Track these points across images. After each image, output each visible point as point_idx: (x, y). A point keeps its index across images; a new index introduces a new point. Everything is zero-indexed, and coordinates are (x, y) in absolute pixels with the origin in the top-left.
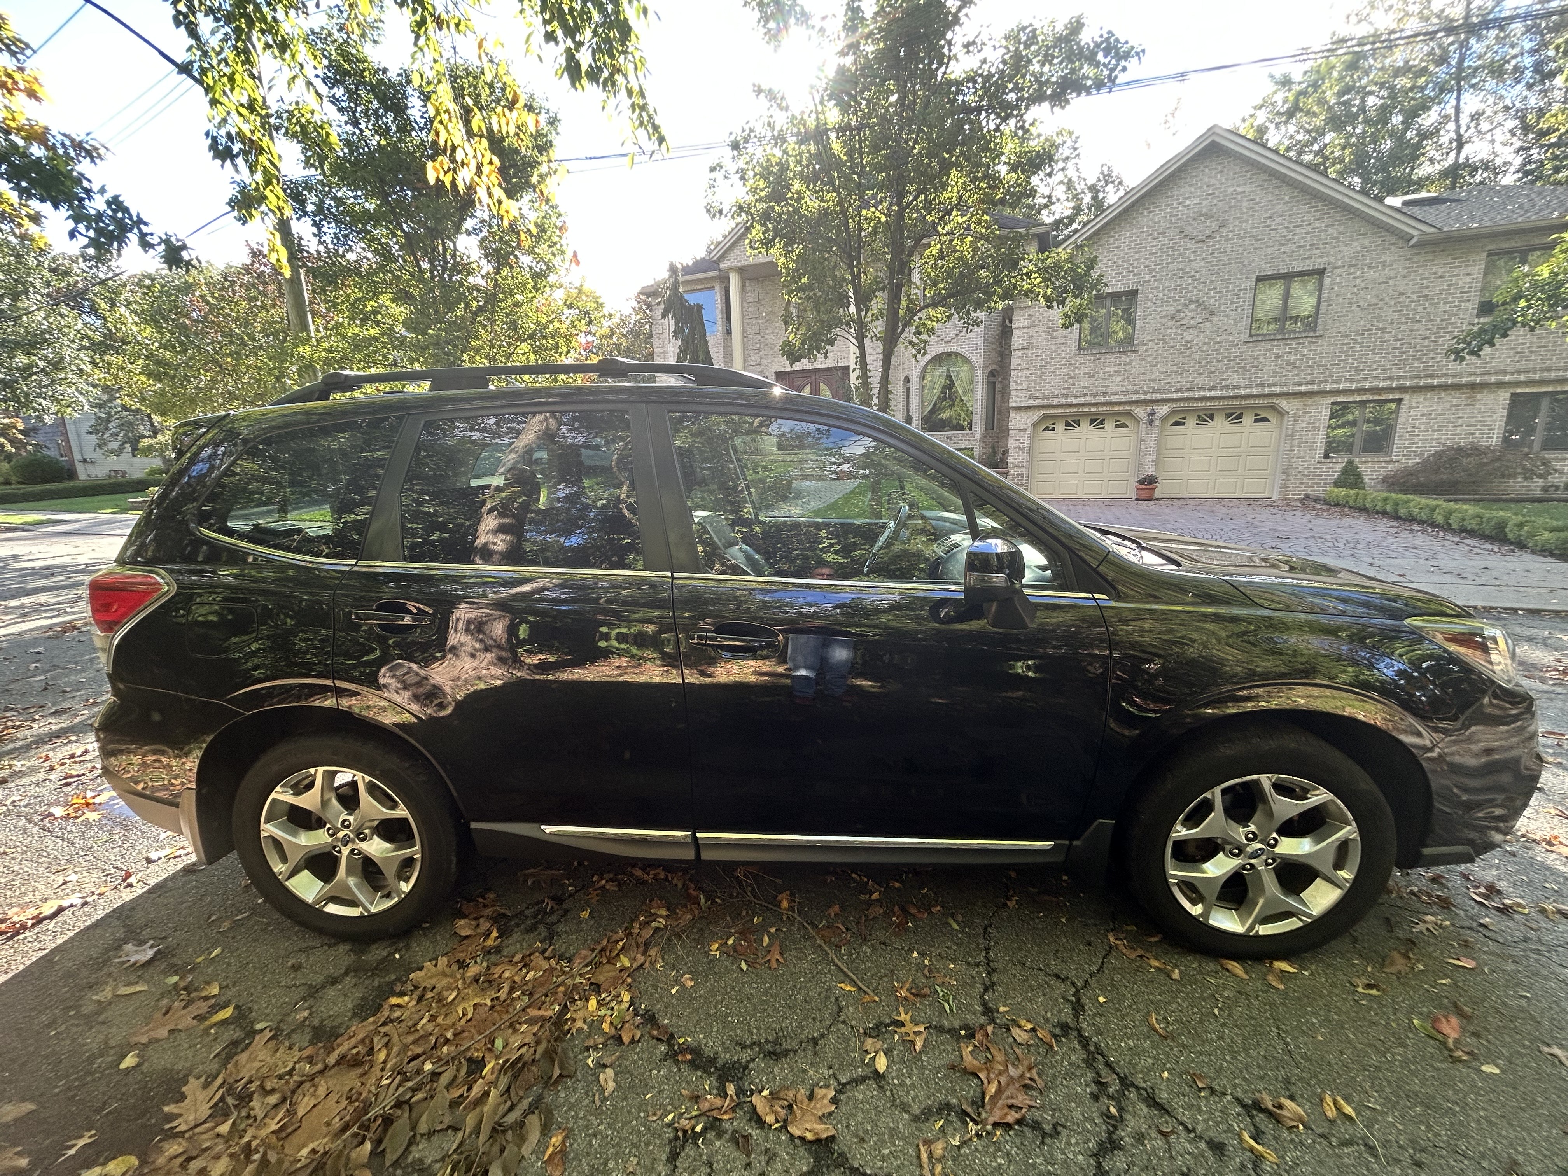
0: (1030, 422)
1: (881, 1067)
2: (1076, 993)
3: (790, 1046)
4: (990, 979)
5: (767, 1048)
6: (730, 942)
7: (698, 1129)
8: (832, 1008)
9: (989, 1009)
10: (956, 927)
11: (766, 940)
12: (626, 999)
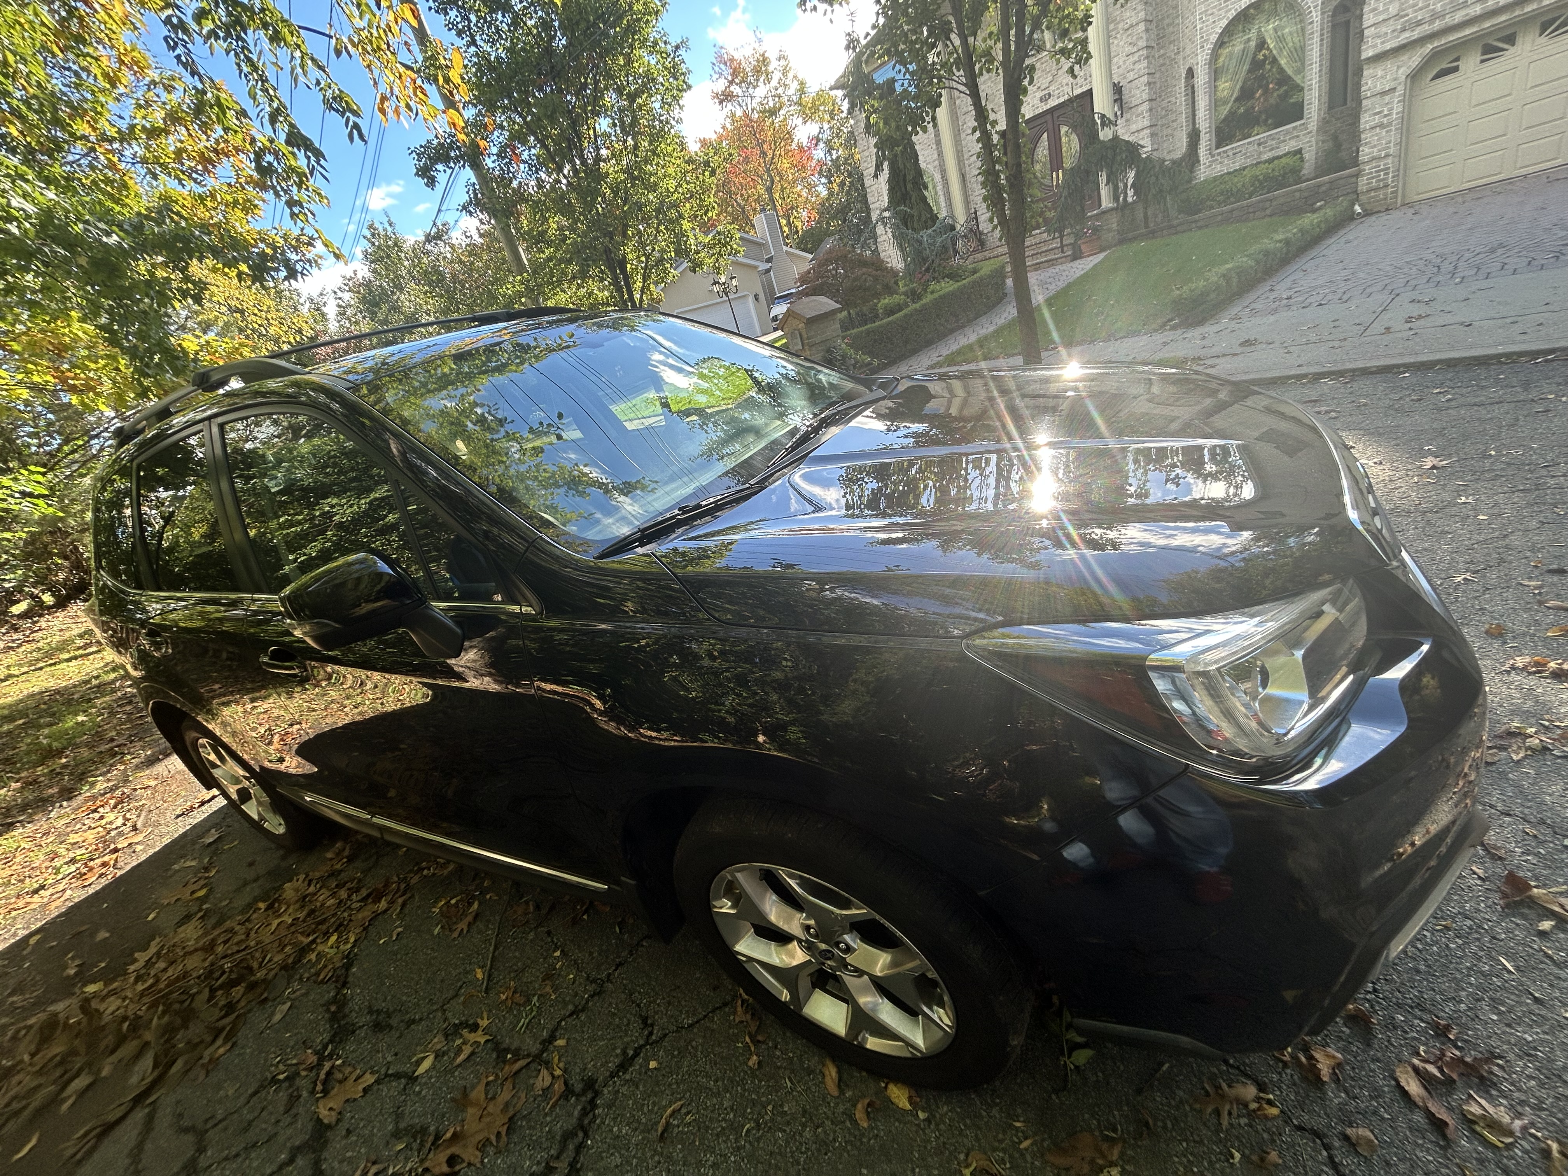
0: (1403, 72)
1: (422, 1069)
2: (641, 1047)
3: (394, 1022)
4: (587, 1002)
5: (381, 1018)
6: (453, 902)
7: (281, 1077)
8: (451, 993)
9: (552, 1038)
10: (617, 930)
11: (476, 905)
12: (352, 940)
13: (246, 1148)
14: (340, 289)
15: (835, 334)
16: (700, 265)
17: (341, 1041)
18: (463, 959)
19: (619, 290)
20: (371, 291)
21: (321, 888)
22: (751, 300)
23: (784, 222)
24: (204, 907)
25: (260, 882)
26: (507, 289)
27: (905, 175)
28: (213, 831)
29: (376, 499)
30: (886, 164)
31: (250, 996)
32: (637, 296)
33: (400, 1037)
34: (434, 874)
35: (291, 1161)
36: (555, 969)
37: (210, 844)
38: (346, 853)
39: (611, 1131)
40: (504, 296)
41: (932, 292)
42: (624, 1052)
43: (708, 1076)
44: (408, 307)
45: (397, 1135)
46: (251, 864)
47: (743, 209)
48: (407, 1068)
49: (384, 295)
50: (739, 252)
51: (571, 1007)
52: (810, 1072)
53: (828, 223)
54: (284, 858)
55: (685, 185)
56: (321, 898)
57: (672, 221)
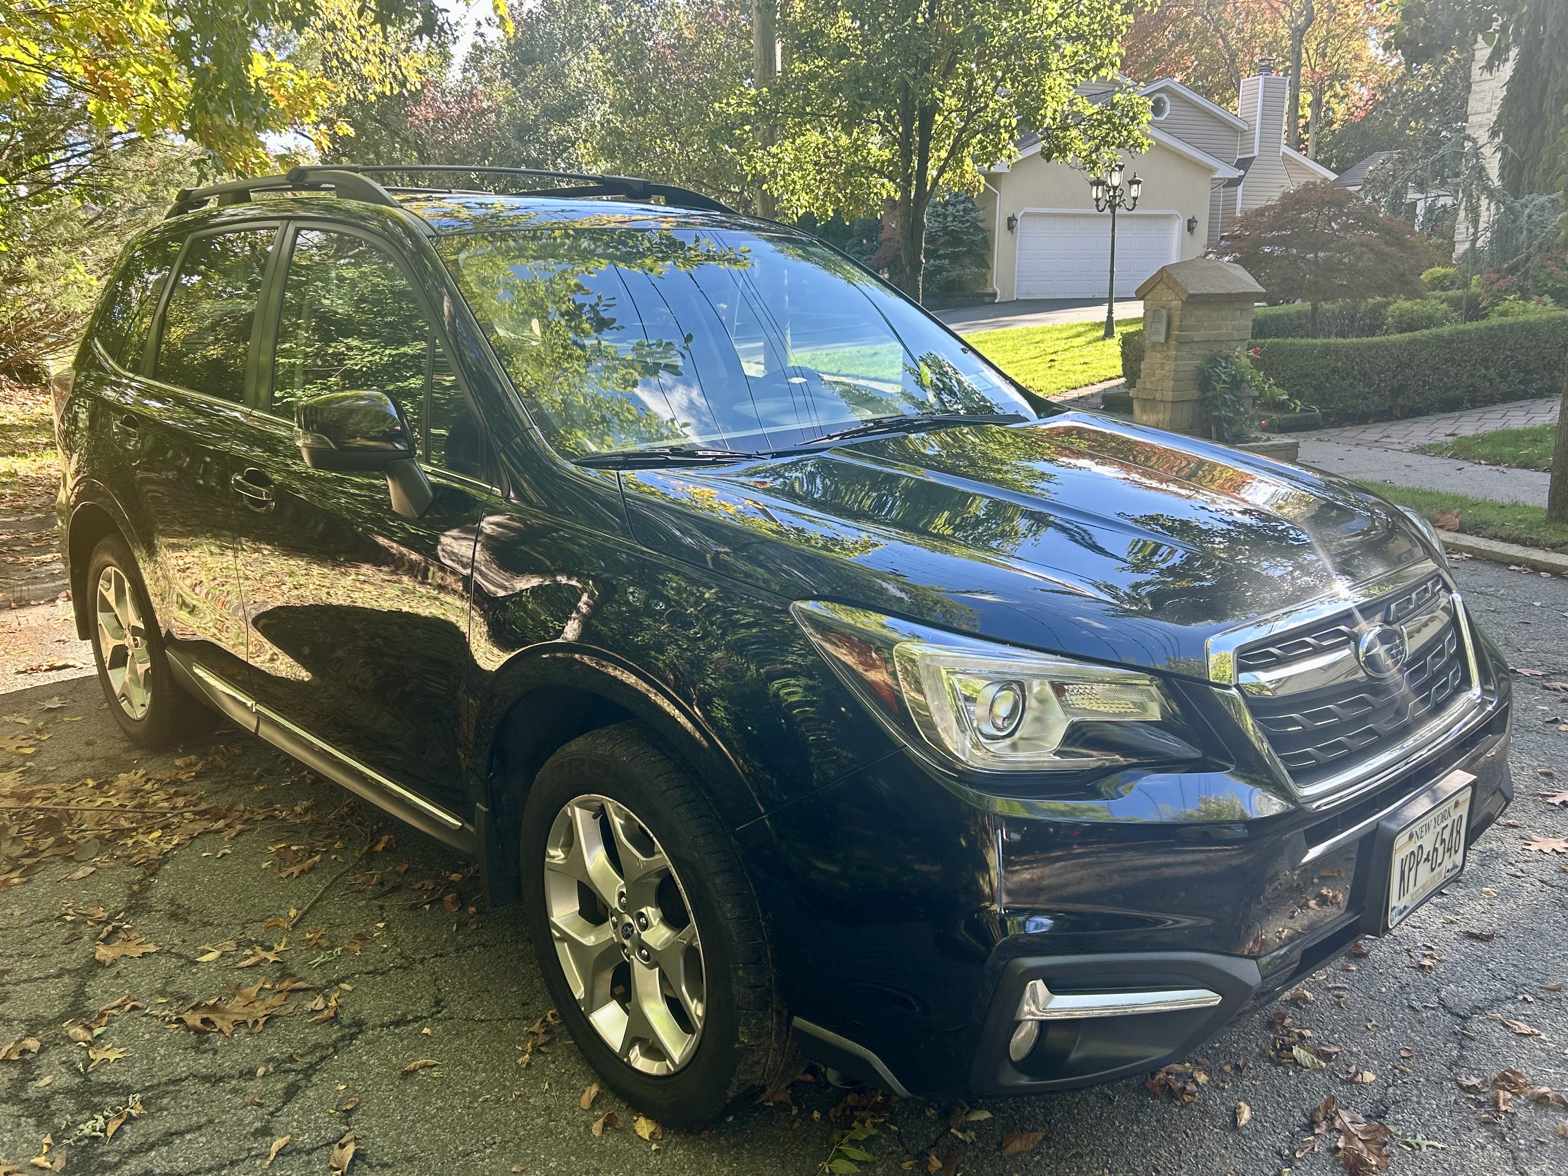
1: (205, 958)
2: (421, 1018)
3: (192, 918)
4: (389, 970)
5: (180, 911)
6: (294, 848)
7: (69, 918)
8: (258, 917)
9: (342, 980)
10: (454, 928)
11: (317, 858)
12: (175, 842)
13: (19, 954)
14: (488, 20)
15: (1236, 335)
16: (1063, 150)
17: (134, 914)
18: (282, 897)
19: (906, 156)
20: (532, 37)
21: (158, 790)
22: (1178, 227)
23: (1306, 97)
24: (28, 764)
25: (94, 763)
26: (728, 104)
27: (1547, 81)
28: (56, 699)
29: (405, 354)
30: (1513, 53)
31: (57, 851)
32: (932, 173)
33: (194, 931)
34: (284, 819)
35: (59, 976)
36: (372, 936)
37: (50, 710)
38: (198, 768)
39: (361, 1058)
40: (717, 115)
41: (1504, 314)
42: (404, 1015)
43: (474, 1056)
44: (575, 80)
45: (162, 993)
46: (88, 744)
47: (1233, 56)
48: (190, 953)
49: (552, 48)
50: (1141, 145)
51: (371, 968)
52: (573, 1087)
53: (1405, 122)
54: (127, 750)
55: (1073, 17)
56: (155, 798)
57: (1027, 71)
